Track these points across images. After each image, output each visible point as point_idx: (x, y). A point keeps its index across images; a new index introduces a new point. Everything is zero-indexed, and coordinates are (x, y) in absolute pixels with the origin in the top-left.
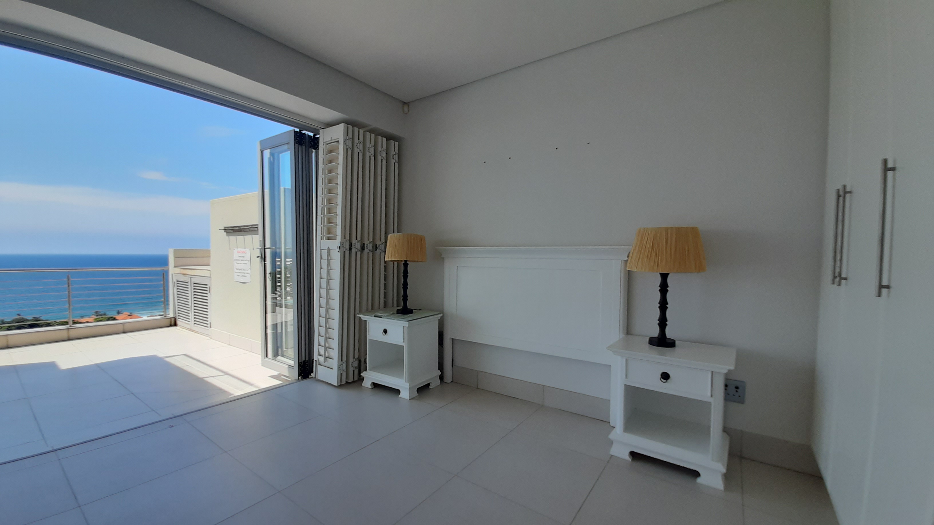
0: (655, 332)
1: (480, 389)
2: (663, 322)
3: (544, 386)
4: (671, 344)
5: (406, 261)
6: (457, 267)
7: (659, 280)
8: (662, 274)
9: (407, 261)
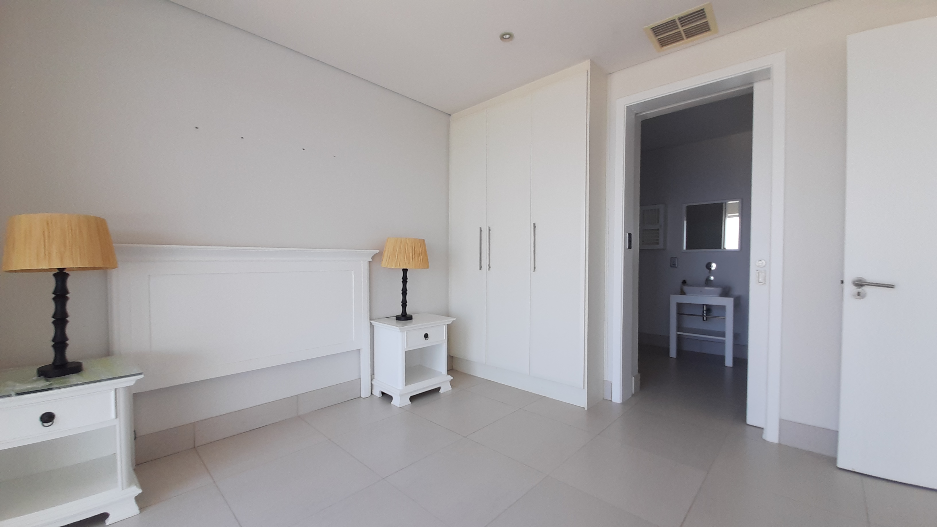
0: (399, 312)
1: (208, 444)
2: (404, 304)
3: (297, 395)
4: (410, 318)
5: (61, 270)
6: (149, 276)
7: (401, 274)
8: (404, 270)
9: (64, 269)
